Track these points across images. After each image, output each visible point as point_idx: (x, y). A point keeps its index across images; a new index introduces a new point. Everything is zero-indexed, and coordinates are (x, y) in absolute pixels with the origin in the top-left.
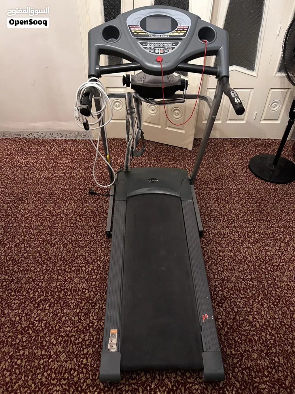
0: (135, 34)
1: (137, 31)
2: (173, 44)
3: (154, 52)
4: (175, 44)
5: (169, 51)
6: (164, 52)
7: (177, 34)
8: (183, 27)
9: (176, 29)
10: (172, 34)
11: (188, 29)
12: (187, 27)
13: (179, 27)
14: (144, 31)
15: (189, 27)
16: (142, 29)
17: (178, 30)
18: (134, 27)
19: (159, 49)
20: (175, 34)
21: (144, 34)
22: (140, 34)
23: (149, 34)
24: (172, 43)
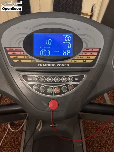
0: (16, 61)
1: (19, 57)
2: (76, 79)
3: (46, 93)
4: (78, 79)
5: (68, 90)
6: (61, 93)
7: (81, 61)
8: (90, 50)
9: (81, 54)
10: (73, 61)
11: (98, 52)
12: (98, 50)
13: (85, 50)
14: (30, 57)
15: (100, 49)
16: (26, 53)
17: (84, 54)
18: (14, 49)
19: (53, 87)
20: (78, 61)
21: (29, 61)
22: (23, 61)
23: (37, 61)
24: (74, 77)
